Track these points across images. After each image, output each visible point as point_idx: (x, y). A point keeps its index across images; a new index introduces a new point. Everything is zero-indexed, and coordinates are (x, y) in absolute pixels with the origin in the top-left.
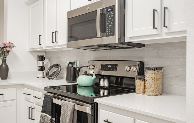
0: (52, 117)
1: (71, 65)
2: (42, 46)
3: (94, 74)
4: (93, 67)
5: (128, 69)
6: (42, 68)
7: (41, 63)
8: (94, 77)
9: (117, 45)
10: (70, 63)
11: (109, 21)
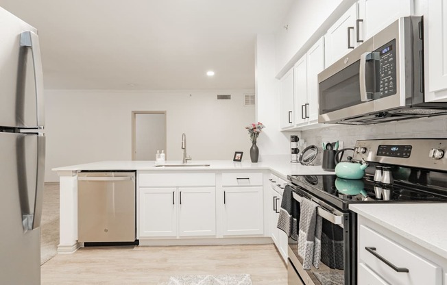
0: (293, 217)
1: (329, 147)
2: (293, 124)
3: (363, 161)
4: (362, 150)
5: (438, 154)
6: (296, 151)
7: (294, 145)
8: (364, 165)
9: (406, 112)
10: (328, 144)
11: (385, 69)
